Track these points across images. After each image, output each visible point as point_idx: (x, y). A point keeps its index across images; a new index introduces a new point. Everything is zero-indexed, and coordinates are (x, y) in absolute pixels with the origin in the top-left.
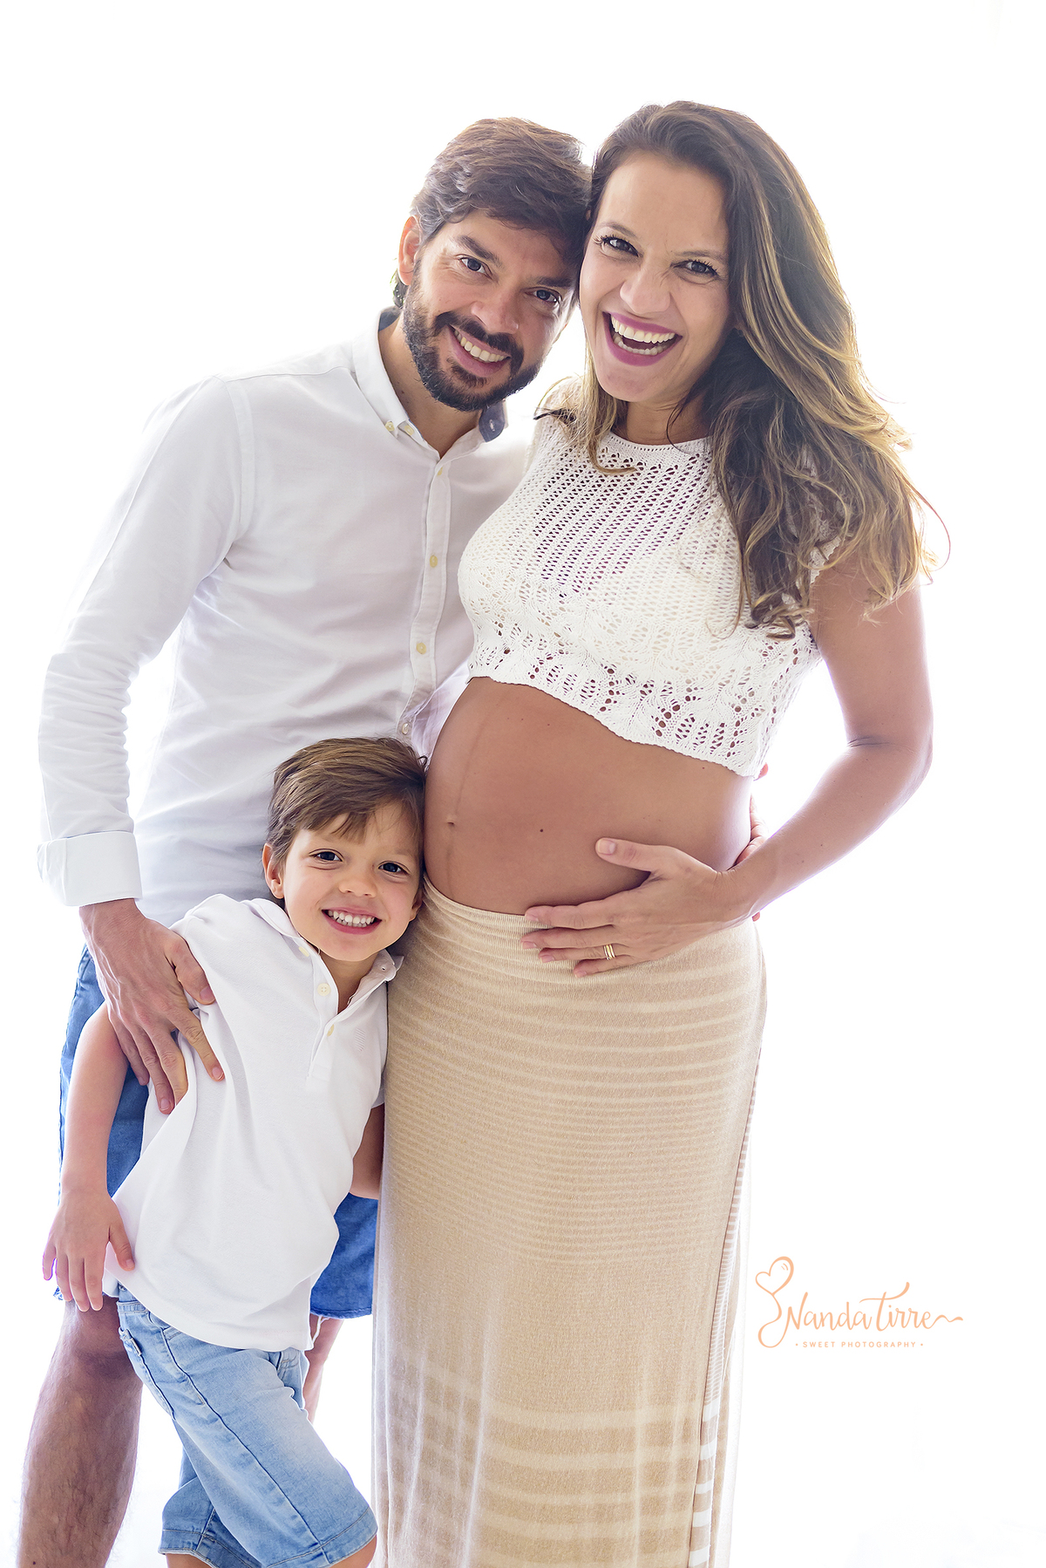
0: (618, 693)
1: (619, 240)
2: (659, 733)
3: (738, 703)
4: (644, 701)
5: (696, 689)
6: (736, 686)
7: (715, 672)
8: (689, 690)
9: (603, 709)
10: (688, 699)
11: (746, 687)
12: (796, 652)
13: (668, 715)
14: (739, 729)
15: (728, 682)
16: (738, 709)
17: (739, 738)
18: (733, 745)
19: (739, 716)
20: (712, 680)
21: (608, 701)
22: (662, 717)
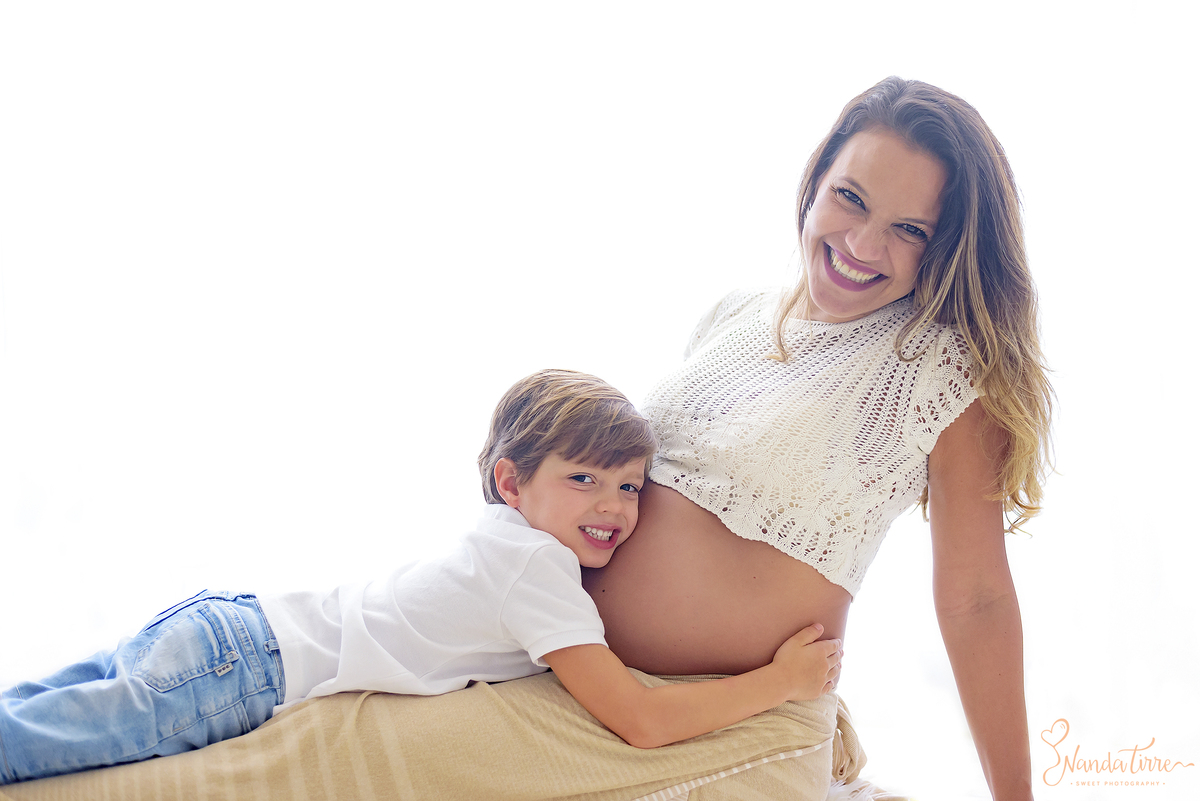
0: (736, 496)
1: (850, 193)
2: (765, 531)
3: (833, 518)
4: (756, 504)
5: (800, 498)
6: (834, 504)
7: (819, 488)
8: (793, 498)
9: (725, 510)
10: (791, 505)
11: (843, 508)
12: (894, 490)
13: (774, 517)
14: (832, 540)
15: (829, 499)
16: (833, 524)
17: (831, 548)
18: (825, 553)
19: (833, 530)
20: (815, 494)
21: (729, 503)
22: (769, 518)
